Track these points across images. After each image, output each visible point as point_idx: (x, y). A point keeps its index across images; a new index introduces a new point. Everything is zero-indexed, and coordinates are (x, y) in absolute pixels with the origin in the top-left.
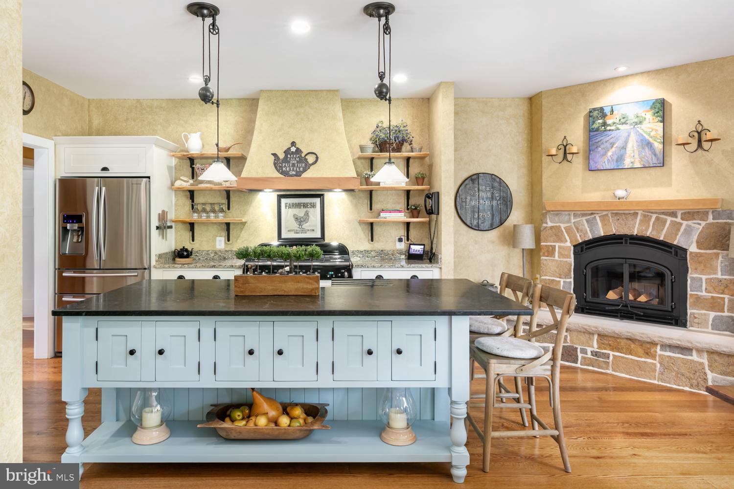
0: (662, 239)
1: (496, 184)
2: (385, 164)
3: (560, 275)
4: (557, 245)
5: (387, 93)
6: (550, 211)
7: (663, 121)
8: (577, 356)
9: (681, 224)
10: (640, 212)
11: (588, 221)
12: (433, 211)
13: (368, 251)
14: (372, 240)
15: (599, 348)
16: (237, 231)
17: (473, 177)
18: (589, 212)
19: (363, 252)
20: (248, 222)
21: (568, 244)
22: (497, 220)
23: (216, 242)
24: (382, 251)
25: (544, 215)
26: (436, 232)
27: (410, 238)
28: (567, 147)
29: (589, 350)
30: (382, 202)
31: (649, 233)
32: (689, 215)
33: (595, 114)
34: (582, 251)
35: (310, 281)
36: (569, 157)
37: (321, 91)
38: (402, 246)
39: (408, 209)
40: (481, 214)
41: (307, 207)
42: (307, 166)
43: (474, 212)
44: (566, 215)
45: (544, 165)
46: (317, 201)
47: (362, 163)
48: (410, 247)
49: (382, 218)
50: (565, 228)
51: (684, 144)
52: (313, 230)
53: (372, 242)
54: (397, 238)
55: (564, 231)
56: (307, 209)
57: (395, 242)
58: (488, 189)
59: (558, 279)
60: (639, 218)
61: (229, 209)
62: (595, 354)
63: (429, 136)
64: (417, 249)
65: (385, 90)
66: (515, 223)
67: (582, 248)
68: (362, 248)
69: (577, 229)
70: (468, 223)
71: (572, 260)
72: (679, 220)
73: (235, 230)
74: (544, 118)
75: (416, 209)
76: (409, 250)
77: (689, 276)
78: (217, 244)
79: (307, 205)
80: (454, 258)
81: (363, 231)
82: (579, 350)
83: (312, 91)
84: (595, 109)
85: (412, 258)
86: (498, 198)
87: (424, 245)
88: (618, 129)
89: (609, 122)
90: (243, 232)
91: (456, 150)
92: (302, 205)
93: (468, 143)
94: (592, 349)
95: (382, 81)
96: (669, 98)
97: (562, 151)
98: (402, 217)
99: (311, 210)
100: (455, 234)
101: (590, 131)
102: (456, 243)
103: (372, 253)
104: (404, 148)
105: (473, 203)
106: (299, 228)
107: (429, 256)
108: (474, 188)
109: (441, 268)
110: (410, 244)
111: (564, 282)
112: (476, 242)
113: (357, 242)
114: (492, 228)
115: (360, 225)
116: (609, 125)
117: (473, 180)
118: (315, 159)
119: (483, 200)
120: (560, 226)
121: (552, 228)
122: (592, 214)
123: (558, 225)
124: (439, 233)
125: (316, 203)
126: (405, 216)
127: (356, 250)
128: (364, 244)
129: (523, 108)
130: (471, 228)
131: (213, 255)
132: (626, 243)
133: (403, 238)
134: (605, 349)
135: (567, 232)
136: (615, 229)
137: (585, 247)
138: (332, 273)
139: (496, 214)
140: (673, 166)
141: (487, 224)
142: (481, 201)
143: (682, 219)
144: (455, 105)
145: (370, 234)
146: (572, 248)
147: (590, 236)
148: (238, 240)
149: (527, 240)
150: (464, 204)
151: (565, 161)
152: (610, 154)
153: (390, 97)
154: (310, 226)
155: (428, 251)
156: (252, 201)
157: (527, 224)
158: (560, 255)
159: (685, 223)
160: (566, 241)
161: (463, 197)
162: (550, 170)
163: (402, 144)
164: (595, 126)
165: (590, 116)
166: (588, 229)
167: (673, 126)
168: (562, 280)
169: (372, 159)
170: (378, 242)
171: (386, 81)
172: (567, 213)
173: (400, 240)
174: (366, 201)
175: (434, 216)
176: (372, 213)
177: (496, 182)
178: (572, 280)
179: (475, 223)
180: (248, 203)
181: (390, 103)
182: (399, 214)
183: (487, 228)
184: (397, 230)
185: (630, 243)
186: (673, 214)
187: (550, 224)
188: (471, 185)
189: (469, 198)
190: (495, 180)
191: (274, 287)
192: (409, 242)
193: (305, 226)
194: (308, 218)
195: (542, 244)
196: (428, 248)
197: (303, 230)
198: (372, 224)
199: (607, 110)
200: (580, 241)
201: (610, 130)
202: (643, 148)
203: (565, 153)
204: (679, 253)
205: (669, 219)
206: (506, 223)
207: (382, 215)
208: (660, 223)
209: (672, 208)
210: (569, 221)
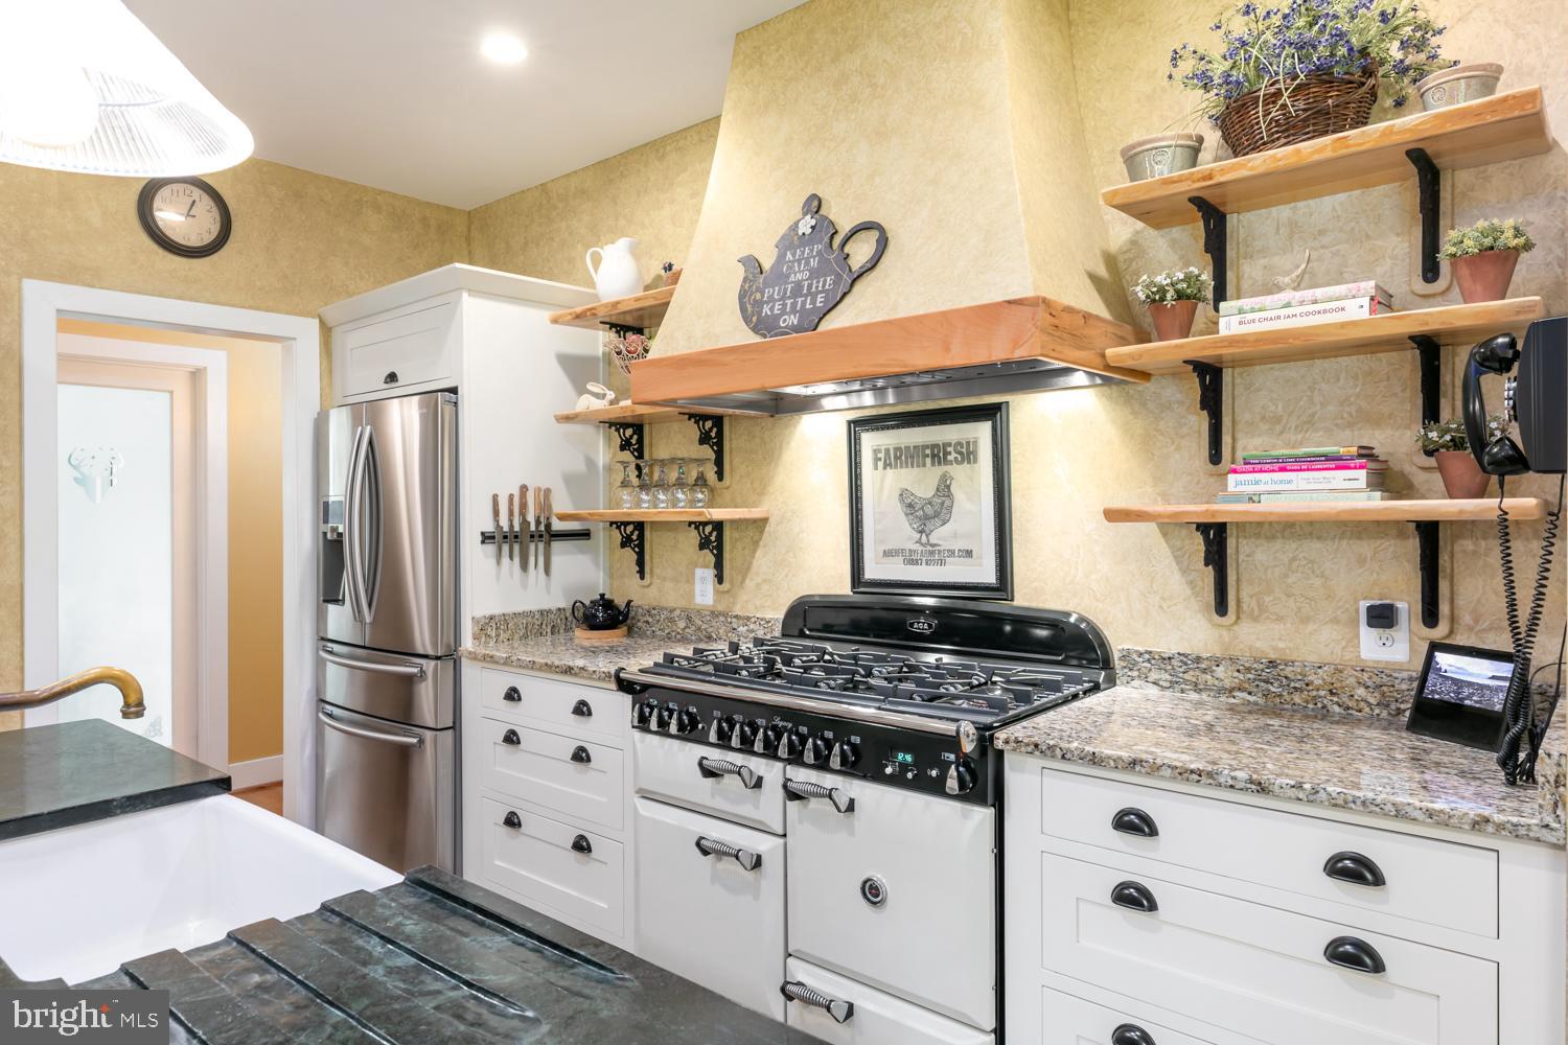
13: (1198, 659)
14: (1221, 608)
16: (744, 548)
19: (1174, 662)
20: (772, 521)
23: (694, 584)
24: (1272, 663)
27: (1438, 610)
30: (1277, 420)
39: (1428, 451)
41: (946, 462)
42: (845, 285)
46: (982, 431)
47: (1173, 243)
48: (1430, 658)
49: (1237, 498)
52: (969, 553)
53: (1220, 619)
54: (1364, 605)
56: (945, 468)
57: (1355, 623)
61: (720, 475)
64: (1469, 677)
68: (1169, 646)
73: (739, 545)
76: (1424, 679)
78: (698, 587)
79: (946, 453)
81: (1176, 560)
90: (759, 553)
92: (928, 452)
98: (1358, 492)
99: (958, 472)
103: (1220, 671)
106: (919, 541)
110: (1435, 647)
113: (1149, 613)
115: (1165, 535)
118: (875, 250)
125: (975, 443)
127: (1141, 649)
128: (1184, 626)
131: (682, 624)
133: (1401, 605)
138: (909, 758)
145: (1211, 580)
148: (747, 581)
154: (955, 536)
156: (781, 448)
170: (1255, 619)
173: (1382, 617)
174: (1193, 421)
176: (1219, 474)
180: (769, 455)
182: (1338, 478)
184: (1362, 561)
192: (1439, 633)
193: (941, 535)
194: (948, 503)
197: (932, 553)
198: (1221, 530)
207: (1235, 483)
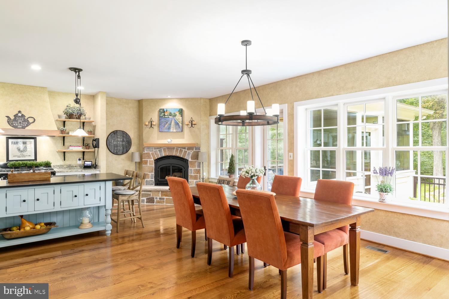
0: (181, 157)
1: (125, 135)
2: (78, 128)
3: (149, 171)
4: (148, 160)
5: (79, 102)
6: (146, 147)
7: (182, 116)
8: (154, 201)
9: (187, 152)
10: (175, 147)
11: (159, 151)
12: (97, 146)
13: (62, 165)
14: (64, 160)
15: (161, 196)
17: (115, 132)
18: (159, 147)
19: (60, 166)
21: (152, 159)
22: (125, 150)
24: (70, 165)
25: (144, 148)
26: (98, 157)
27: (84, 158)
28: (152, 122)
29: (158, 197)
31: (178, 155)
32: (189, 148)
33: (161, 111)
34: (157, 162)
35: (47, 174)
36: (153, 126)
37: (36, 87)
38: (81, 162)
39: (83, 145)
40: (118, 148)
42: (29, 124)
43: (115, 147)
44: (151, 148)
45: (144, 128)
46: (33, 141)
47: (59, 123)
49: (70, 149)
50: (151, 153)
51: (187, 125)
52: (30, 156)
53: (64, 161)
54: (78, 159)
55: (151, 154)
57: (77, 161)
58: (121, 137)
59: (149, 173)
60: (175, 149)
62: (160, 199)
63: (94, 112)
64: (88, 163)
65: (78, 101)
66: (133, 152)
67: (157, 161)
68: (59, 164)
69: (155, 154)
70: (112, 152)
71: (154, 166)
72: (186, 150)
74: (144, 110)
75: (88, 145)
76: (84, 164)
77: (189, 169)
79: (26, 143)
80: (106, 167)
81: (59, 155)
82: (155, 198)
83: (31, 86)
84: (161, 109)
85: (86, 167)
86: (125, 141)
87: (92, 162)
88: (169, 117)
89: (166, 114)
91: (107, 120)
93: (112, 117)
94: (159, 197)
95: (77, 97)
96: (184, 109)
97: (150, 123)
98: (81, 149)
99: (28, 145)
100: (106, 157)
101: (160, 117)
102: (107, 160)
103: (64, 166)
104: (81, 118)
105: (115, 143)
106: (21, 154)
107: (94, 166)
108: (115, 136)
109: (100, 171)
110: (85, 161)
111: (151, 174)
112: (116, 160)
113: (56, 162)
114: (123, 153)
116: (166, 116)
117: (114, 133)
118: (33, 121)
119: (119, 141)
120: (149, 153)
121: (146, 153)
122: (161, 148)
123: (149, 152)
124: (99, 156)
125: (31, 142)
126: (82, 148)
127: (55, 165)
128: (60, 162)
129: (136, 104)
130: (114, 154)
132: (171, 158)
133: (81, 158)
134: (163, 196)
135: (152, 155)
136: (167, 154)
137: (158, 160)
139: (125, 148)
140: (185, 132)
141: (121, 152)
142: (118, 142)
143: (187, 150)
144: (106, 100)
145: (63, 157)
146: (154, 161)
147: (160, 156)
149: (137, 159)
150: (110, 143)
151: (151, 128)
152: (166, 126)
153: (80, 103)
154: (28, 154)
155: (93, 165)
157: (137, 152)
158: (150, 164)
159: (188, 151)
160: (152, 158)
161: (110, 140)
162: (146, 130)
163: (81, 116)
164: (161, 115)
165: (160, 111)
166: (159, 154)
167: (185, 118)
168: (150, 173)
169: (64, 122)
170: (68, 161)
171: (79, 97)
172: (152, 147)
173: (80, 160)
174: (61, 141)
175: (96, 149)
176: (64, 147)
177: (124, 134)
178: (154, 173)
179: (116, 151)
181: (80, 105)
182: (79, 148)
183: (121, 154)
184: (77, 155)
185: (173, 158)
186: (185, 148)
187: (146, 152)
188: (114, 135)
189: (113, 141)
190: (124, 133)
191: (29, 178)
192: (84, 160)
194: (26, 149)
195: (143, 160)
196: (94, 163)
198: (64, 152)
199: (165, 110)
200: (157, 158)
201: (166, 117)
202: (176, 125)
203: (151, 125)
204: (186, 161)
205: (184, 150)
206: (129, 152)
207: (70, 148)
208: (181, 151)
209: (184, 146)
210: (153, 151)
